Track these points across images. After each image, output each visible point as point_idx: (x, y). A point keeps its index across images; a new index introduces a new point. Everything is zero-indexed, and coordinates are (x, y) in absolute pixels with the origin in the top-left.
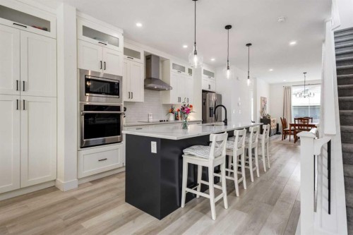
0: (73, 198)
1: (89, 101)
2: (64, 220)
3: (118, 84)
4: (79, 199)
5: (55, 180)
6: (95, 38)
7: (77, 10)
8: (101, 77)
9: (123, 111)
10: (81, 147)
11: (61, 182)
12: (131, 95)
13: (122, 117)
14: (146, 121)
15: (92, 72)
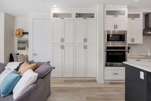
0: (101, 88)
1: (111, 45)
2: (96, 96)
3: (124, 35)
4: (104, 89)
5: (96, 78)
6: (112, 15)
7: (104, 5)
8: (116, 33)
9: (127, 50)
10: (105, 66)
11: (97, 79)
12: (133, 40)
13: (127, 53)
14: (146, 55)
15: (113, 31)
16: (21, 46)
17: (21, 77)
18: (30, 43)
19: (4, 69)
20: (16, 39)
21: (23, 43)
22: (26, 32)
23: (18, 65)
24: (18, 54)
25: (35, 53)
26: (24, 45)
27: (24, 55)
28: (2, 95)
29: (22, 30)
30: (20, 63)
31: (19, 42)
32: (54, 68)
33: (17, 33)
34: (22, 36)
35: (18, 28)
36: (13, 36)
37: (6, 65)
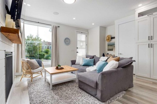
16: (110, 48)
17: (107, 63)
18: (116, 45)
19: (99, 60)
20: (107, 43)
21: (111, 45)
22: (113, 37)
23: (107, 59)
24: (108, 54)
25: (120, 53)
26: (112, 47)
27: (112, 55)
28: (97, 72)
29: (111, 36)
30: (108, 57)
31: (108, 45)
32: (135, 61)
33: (107, 38)
34: (110, 41)
35: (108, 35)
36: (105, 41)
37: (100, 58)
